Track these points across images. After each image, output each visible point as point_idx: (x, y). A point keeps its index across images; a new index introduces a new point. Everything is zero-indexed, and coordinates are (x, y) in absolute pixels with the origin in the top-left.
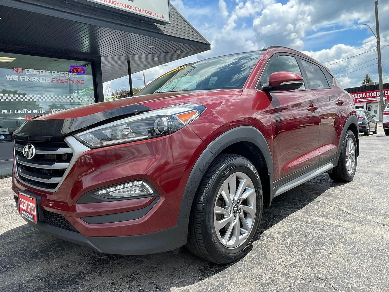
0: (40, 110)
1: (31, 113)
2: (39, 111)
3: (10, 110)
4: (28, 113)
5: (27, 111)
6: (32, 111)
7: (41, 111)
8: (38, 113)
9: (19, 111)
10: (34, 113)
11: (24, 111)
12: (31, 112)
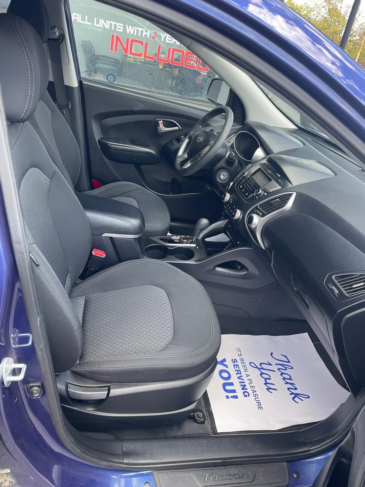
0: (140, 29)
1: (121, 31)
2: (138, 30)
3: (87, 17)
4: (117, 30)
5: (115, 25)
6: (124, 28)
7: (142, 32)
8: (135, 34)
9: (102, 21)
10: (128, 32)
11: (111, 25)
12: (122, 28)
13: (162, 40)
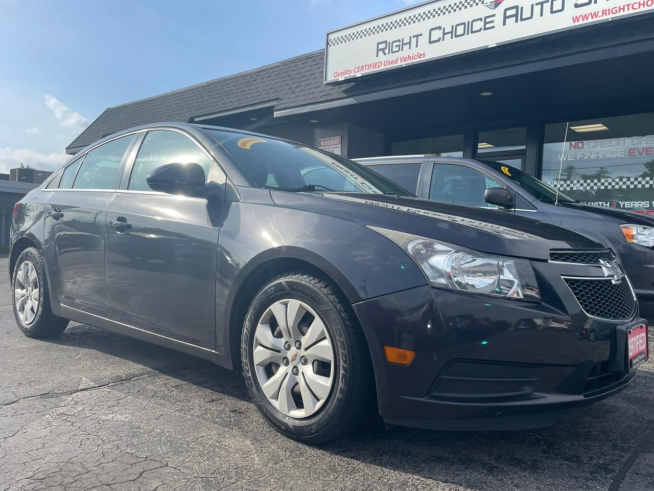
13: (622, 207)
